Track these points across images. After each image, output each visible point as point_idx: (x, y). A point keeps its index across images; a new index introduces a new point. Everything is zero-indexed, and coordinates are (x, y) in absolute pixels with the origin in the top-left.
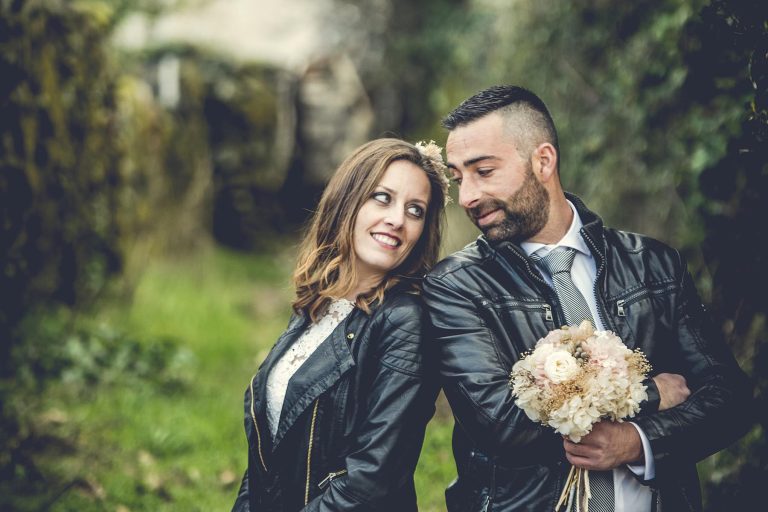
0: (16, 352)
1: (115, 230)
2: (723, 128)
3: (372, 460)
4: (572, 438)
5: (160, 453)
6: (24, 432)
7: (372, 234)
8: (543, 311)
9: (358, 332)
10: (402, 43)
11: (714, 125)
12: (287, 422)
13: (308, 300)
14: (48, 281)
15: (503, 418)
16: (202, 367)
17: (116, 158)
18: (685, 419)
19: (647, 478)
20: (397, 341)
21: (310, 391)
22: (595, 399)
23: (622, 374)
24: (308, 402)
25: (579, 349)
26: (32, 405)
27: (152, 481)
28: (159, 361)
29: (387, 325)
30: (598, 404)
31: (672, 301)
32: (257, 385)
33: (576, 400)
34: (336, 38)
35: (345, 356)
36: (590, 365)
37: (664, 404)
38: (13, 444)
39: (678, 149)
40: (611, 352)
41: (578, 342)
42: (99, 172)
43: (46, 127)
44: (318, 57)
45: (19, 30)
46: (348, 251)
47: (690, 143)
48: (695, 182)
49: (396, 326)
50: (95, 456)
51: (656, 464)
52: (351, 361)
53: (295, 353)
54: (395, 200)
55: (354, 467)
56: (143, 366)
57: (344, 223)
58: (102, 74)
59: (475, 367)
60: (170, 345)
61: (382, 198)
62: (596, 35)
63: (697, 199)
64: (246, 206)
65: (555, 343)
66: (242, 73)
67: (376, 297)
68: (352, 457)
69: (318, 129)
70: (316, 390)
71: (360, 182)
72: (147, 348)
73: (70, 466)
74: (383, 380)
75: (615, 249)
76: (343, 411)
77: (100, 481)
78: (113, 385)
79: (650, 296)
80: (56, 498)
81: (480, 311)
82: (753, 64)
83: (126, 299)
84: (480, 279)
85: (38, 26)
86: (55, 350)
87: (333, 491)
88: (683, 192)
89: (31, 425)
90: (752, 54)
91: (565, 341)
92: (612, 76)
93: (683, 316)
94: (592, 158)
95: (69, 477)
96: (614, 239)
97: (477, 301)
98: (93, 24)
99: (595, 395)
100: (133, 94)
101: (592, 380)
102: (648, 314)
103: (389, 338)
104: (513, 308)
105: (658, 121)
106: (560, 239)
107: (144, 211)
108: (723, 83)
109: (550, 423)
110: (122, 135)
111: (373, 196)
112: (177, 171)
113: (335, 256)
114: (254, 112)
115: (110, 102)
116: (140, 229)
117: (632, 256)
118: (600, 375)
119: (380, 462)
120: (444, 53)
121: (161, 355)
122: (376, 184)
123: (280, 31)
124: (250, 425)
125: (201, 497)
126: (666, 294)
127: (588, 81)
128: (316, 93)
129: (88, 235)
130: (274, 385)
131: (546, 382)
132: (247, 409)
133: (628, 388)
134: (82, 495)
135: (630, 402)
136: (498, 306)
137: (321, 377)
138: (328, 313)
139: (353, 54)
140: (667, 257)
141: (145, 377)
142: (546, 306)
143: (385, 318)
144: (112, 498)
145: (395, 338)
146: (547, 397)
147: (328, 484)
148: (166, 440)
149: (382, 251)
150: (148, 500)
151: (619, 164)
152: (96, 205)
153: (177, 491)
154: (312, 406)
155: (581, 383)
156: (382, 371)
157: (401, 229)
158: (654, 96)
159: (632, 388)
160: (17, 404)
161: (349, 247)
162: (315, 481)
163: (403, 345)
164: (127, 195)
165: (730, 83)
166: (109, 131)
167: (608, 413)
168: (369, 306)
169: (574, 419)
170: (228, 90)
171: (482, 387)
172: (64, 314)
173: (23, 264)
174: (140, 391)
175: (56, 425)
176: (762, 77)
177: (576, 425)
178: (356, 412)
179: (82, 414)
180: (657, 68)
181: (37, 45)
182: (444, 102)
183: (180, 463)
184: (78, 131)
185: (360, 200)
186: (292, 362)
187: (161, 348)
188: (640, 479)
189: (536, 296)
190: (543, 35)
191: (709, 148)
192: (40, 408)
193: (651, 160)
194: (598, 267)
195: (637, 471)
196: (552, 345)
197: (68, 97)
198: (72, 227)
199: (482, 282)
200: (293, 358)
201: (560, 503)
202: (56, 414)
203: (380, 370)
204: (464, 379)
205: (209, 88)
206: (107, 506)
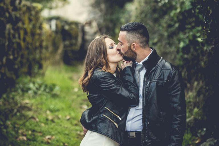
0: (17, 86)
1: (41, 58)
2: (188, 37)
5: (52, 111)
6: (19, 105)
10: (108, 17)
11: (185, 36)
14: (25, 69)
16: (61, 91)
17: (42, 41)
26: (21, 99)
27: (50, 118)
34: (92, 16)
38: (17, 107)
39: (177, 42)
42: (38, 44)
43: (26, 33)
45: (20, 9)
47: (179, 41)
48: (180, 50)
50: (36, 111)
56: (47, 90)
58: (39, 21)
60: (54, 85)
62: (156, 15)
63: (181, 54)
64: (70, 55)
66: (71, 24)
69: (88, 37)
72: (49, 86)
73: (30, 114)
77: (37, 117)
78: (40, 94)
80: (27, 121)
82: (205, 17)
83: (43, 75)
85: (24, 9)
86: (27, 86)
88: (178, 52)
89: (21, 103)
94: (155, 44)
95: (30, 116)
98: (38, 9)
100: (46, 26)
105: (171, 36)
107: (48, 55)
112: (56, 47)
114: (73, 33)
115: (41, 28)
116: (46, 59)
120: (118, 19)
121: (52, 88)
123: (80, 14)
125: (61, 122)
128: (87, 29)
129: (34, 59)
134: (33, 120)
139: (96, 20)
141: (48, 93)
144: (40, 121)
148: (53, 108)
150: (49, 122)
151: (161, 45)
153: (56, 120)
158: (170, 30)
160: (18, 98)
164: (44, 51)
165: (189, 26)
166: (40, 35)
170: (67, 27)
172: (29, 78)
173: (20, 65)
174: (47, 96)
175: (27, 103)
179: (33, 101)
180: (172, 23)
181: (24, 13)
183: (57, 113)
184: (33, 34)
187: (52, 86)
190: (143, 15)
191: (184, 42)
192: (23, 99)
197: (31, 26)
198: (31, 57)
202: (27, 101)
205: (63, 27)
206: (39, 123)
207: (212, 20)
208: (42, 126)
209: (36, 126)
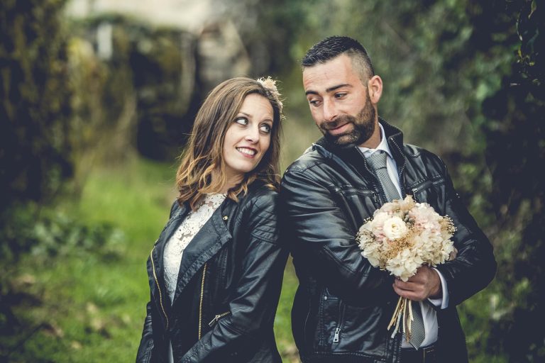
1: (68, 147)
2: (498, 69)
3: (249, 304)
4: (402, 278)
5: (101, 304)
6: (5, 291)
7: (237, 148)
8: (372, 196)
9: (232, 215)
10: (270, 12)
11: (492, 67)
12: (184, 281)
13: (189, 196)
14: (21, 183)
15: (360, 271)
16: (131, 243)
17: (68, 96)
19: (443, 308)
20: (264, 219)
21: (200, 258)
22: (420, 251)
23: (438, 233)
24: (199, 266)
25: (407, 216)
26: (11, 271)
27: (97, 324)
28: (100, 239)
29: (254, 209)
30: (421, 255)
31: (443, 190)
32: (156, 256)
33: (406, 252)
34: (223, 9)
35: (224, 232)
36: (416, 227)
39: (467, 84)
40: (429, 218)
41: (406, 211)
42: (56, 105)
44: (210, 22)
46: (220, 161)
47: (475, 80)
48: (479, 108)
49: (261, 209)
50: (56, 307)
52: (229, 236)
53: (182, 232)
54: (251, 122)
55: (236, 309)
56: (89, 242)
57: (216, 141)
58: (58, 36)
60: (108, 228)
61: (242, 122)
62: (407, 4)
63: (480, 119)
64: (160, 129)
65: (388, 212)
66: (156, 34)
67: (241, 190)
68: (235, 302)
69: (210, 73)
70: (205, 257)
71: (225, 112)
72: (92, 230)
73: (38, 314)
74: (254, 248)
76: (224, 271)
77: (60, 324)
78: (68, 256)
80: (29, 337)
81: (332, 195)
82: (519, 23)
83: (77, 195)
86: (27, 232)
87: (221, 326)
88: (471, 114)
89: (10, 286)
90: (518, 16)
91: (397, 210)
92: (419, 33)
94: (406, 91)
95: (38, 322)
97: (331, 189)
99: (419, 248)
100: (80, 50)
101: (417, 238)
103: (257, 218)
104: (353, 194)
105: (452, 64)
106: (377, 146)
107: (88, 133)
108: (497, 37)
109: (388, 268)
110: (72, 79)
111: (236, 120)
112: (112, 106)
113: (210, 165)
114: (166, 62)
115: (63, 55)
116: (86, 146)
117: (415, 158)
118: (423, 234)
119: (254, 304)
120: (300, 18)
121: (101, 235)
122: (237, 112)
124: (154, 284)
125: (130, 334)
126: (439, 185)
127: (402, 37)
128: (208, 47)
129: (47, 151)
130: (169, 255)
131: (384, 239)
132: (150, 274)
133: (441, 243)
134: (47, 334)
135: (443, 252)
136: (344, 192)
137: (208, 248)
138: (204, 203)
139: (235, 20)
141: (90, 250)
142: (373, 192)
143: (252, 205)
144: (68, 336)
145: (261, 218)
146: (386, 249)
147: (216, 322)
148: (106, 295)
149: (245, 159)
150: (94, 337)
151: (425, 95)
152: (54, 129)
153: (114, 331)
154: (202, 269)
155: (409, 240)
156: (253, 241)
157: (257, 143)
158: (449, 47)
159: (444, 244)
161: (220, 157)
162: (205, 321)
163: (268, 223)
164: (76, 122)
165: (503, 37)
166: (63, 77)
167: (428, 260)
168: (237, 196)
169: (404, 265)
170: (146, 46)
171: (344, 249)
172: (32, 207)
174: (87, 260)
175: (28, 285)
176: (526, 32)
177: (406, 269)
178: (233, 271)
179: (46, 277)
180: (451, 27)
182: (299, 52)
183: (116, 311)
184: (41, 76)
185: (227, 123)
186: (181, 239)
187: (102, 230)
188: (439, 308)
189: (366, 185)
190: (370, 5)
191: (489, 83)
192: (16, 274)
193: (448, 92)
195: (436, 303)
196: (387, 213)
197: (33, 53)
198: (37, 145)
200: (181, 236)
201: (391, 324)
202: (28, 278)
203: (251, 240)
204: (328, 243)
205: (134, 46)
206: (65, 342)
207: (537, 32)
208: (74, 349)
209: (56, 350)
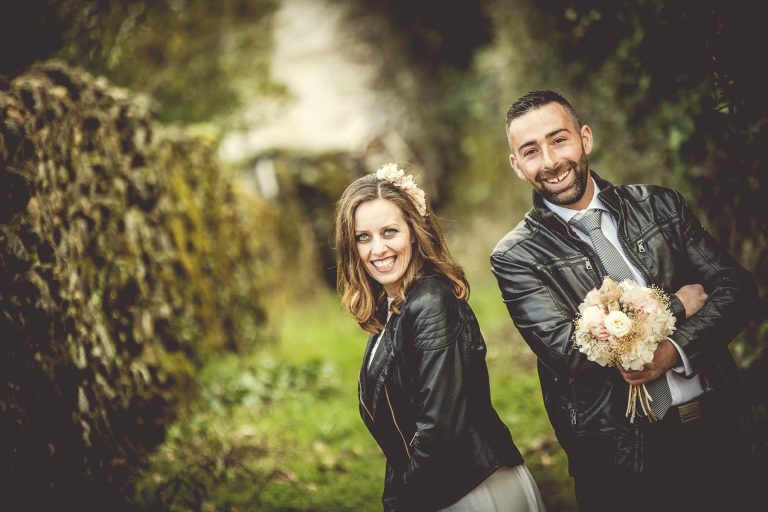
2: (688, 111)
3: (431, 420)
6: (227, 447)
8: (584, 263)
10: (433, 110)
11: (681, 110)
14: (216, 337)
15: (569, 353)
17: (244, 240)
18: (704, 322)
19: (688, 374)
21: (378, 381)
24: (379, 389)
26: (229, 427)
27: (329, 461)
28: (312, 376)
31: (678, 231)
34: (383, 119)
37: (689, 312)
38: (222, 455)
39: (658, 135)
42: (233, 250)
45: (153, 157)
47: (665, 129)
48: (676, 156)
50: (283, 453)
51: (692, 363)
55: (421, 427)
56: (301, 381)
58: (220, 180)
59: (542, 318)
60: (317, 363)
63: (680, 168)
66: (320, 160)
70: (381, 380)
72: (301, 368)
73: (265, 465)
75: (627, 201)
77: (291, 469)
78: (282, 401)
79: (661, 231)
80: (263, 487)
81: (537, 274)
83: (274, 341)
84: (532, 250)
85: (165, 153)
87: (415, 448)
88: (669, 164)
89: (230, 442)
92: (596, 94)
93: (689, 238)
95: (268, 472)
96: (625, 193)
97: (533, 267)
98: (206, 143)
100: (243, 188)
102: (663, 245)
104: (560, 266)
105: (636, 120)
106: (588, 205)
107: (273, 275)
112: (288, 241)
115: (230, 198)
116: (271, 289)
117: (641, 203)
120: (463, 111)
121: (312, 371)
125: (366, 465)
126: (672, 226)
128: (375, 163)
129: (235, 300)
134: (280, 481)
136: (549, 267)
137: (381, 369)
139: (398, 128)
140: (667, 197)
141: (305, 389)
142: (585, 258)
144: (302, 480)
148: (332, 430)
150: (330, 475)
151: (616, 157)
152: (237, 276)
153: (349, 464)
158: (630, 102)
160: (217, 429)
166: (234, 220)
170: (311, 176)
171: (549, 333)
174: (303, 401)
175: (249, 437)
179: (265, 425)
180: (628, 79)
181: (169, 167)
183: (346, 444)
184: (213, 224)
187: (311, 366)
188: (683, 375)
189: (576, 252)
191: (681, 129)
192: (233, 428)
193: (640, 148)
194: (617, 221)
195: (679, 370)
197: (199, 201)
198: (224, 295)
199: (534, 252)
202: (246, 430)
204: (536, 328)
206: (301, 486)
208: (311, 491)
209: (293, 496)
